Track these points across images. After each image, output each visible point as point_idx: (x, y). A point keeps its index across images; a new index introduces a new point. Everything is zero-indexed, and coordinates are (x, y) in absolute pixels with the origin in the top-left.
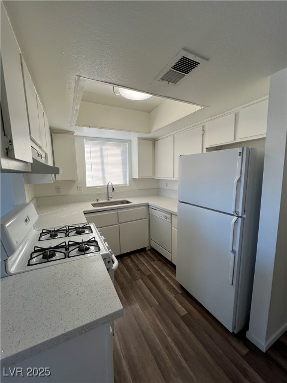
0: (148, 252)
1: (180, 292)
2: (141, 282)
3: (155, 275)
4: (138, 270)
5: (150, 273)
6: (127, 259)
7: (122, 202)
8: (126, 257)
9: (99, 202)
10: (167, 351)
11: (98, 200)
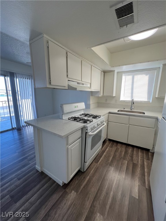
0: (150, 154)
1: (147, 187)
2: (126, 162)
3: (139, 166)
4: (131, 157)
5: (137, 163)
6: (130, 148)
7: (140, 113)
8: (130, 147)
9: (125, 110)
10: (106, 194)
11: (124, 109)
